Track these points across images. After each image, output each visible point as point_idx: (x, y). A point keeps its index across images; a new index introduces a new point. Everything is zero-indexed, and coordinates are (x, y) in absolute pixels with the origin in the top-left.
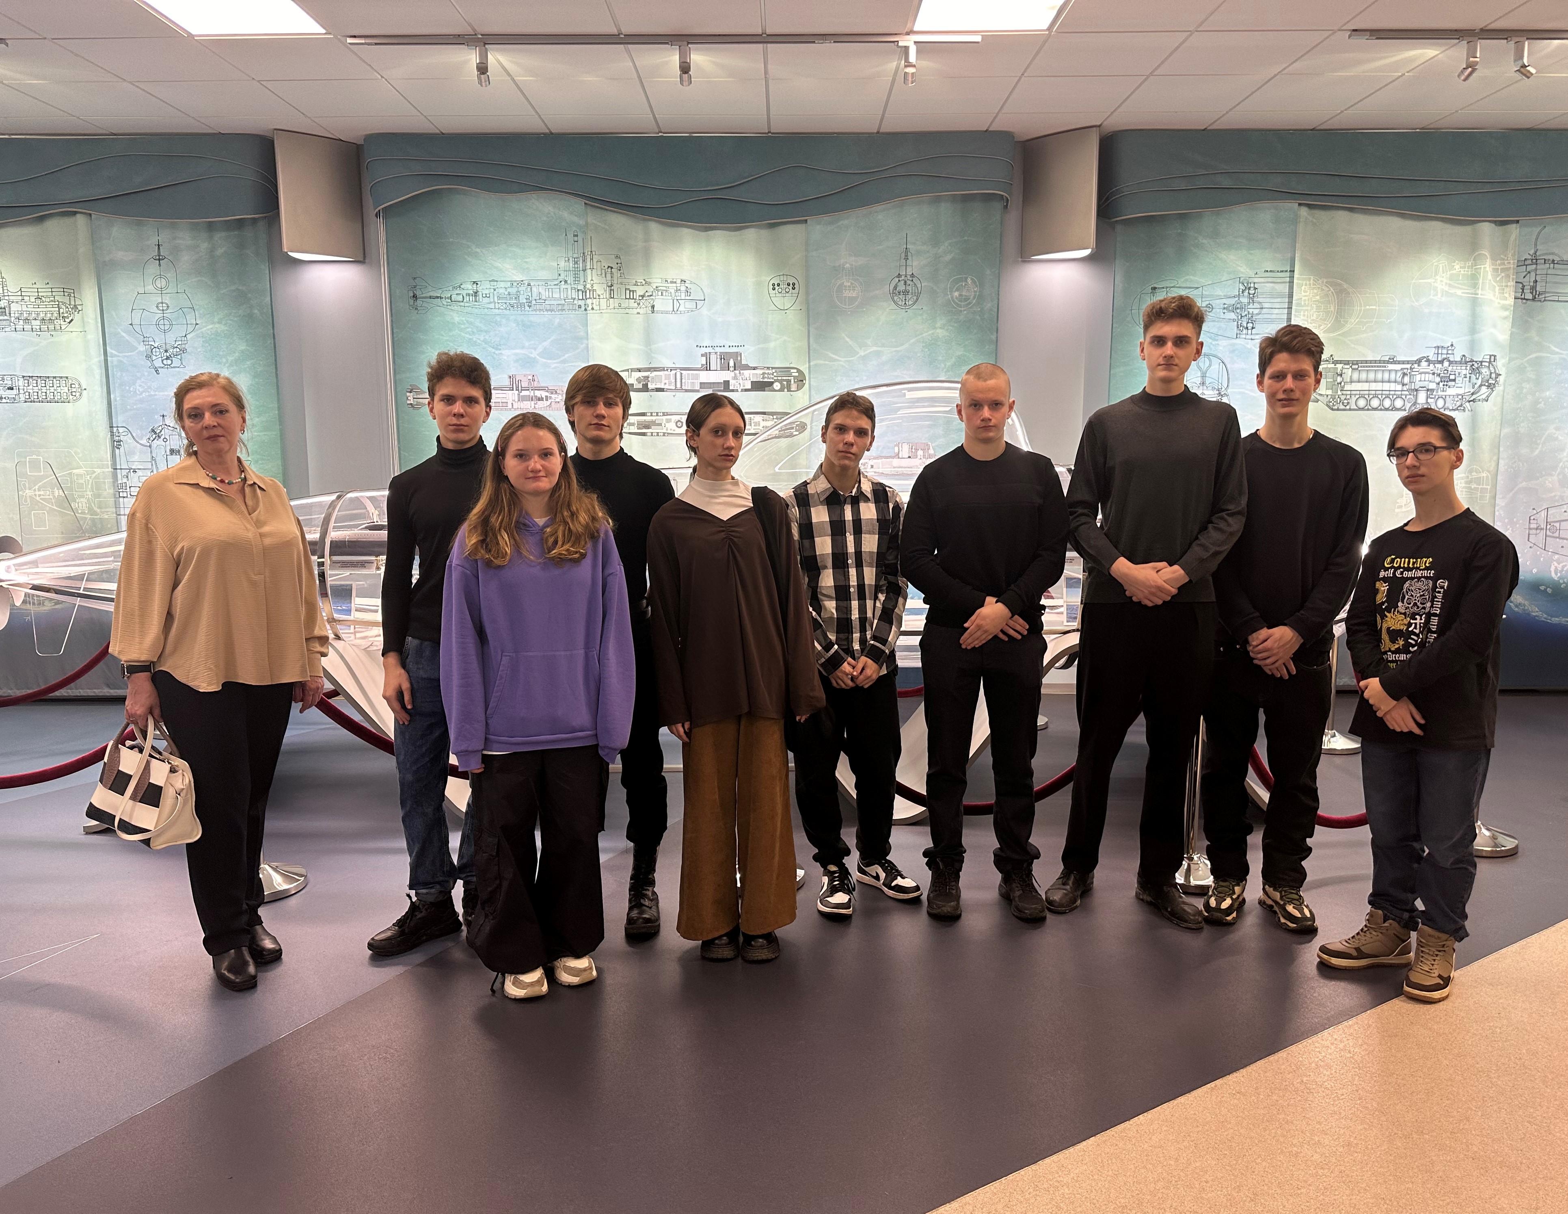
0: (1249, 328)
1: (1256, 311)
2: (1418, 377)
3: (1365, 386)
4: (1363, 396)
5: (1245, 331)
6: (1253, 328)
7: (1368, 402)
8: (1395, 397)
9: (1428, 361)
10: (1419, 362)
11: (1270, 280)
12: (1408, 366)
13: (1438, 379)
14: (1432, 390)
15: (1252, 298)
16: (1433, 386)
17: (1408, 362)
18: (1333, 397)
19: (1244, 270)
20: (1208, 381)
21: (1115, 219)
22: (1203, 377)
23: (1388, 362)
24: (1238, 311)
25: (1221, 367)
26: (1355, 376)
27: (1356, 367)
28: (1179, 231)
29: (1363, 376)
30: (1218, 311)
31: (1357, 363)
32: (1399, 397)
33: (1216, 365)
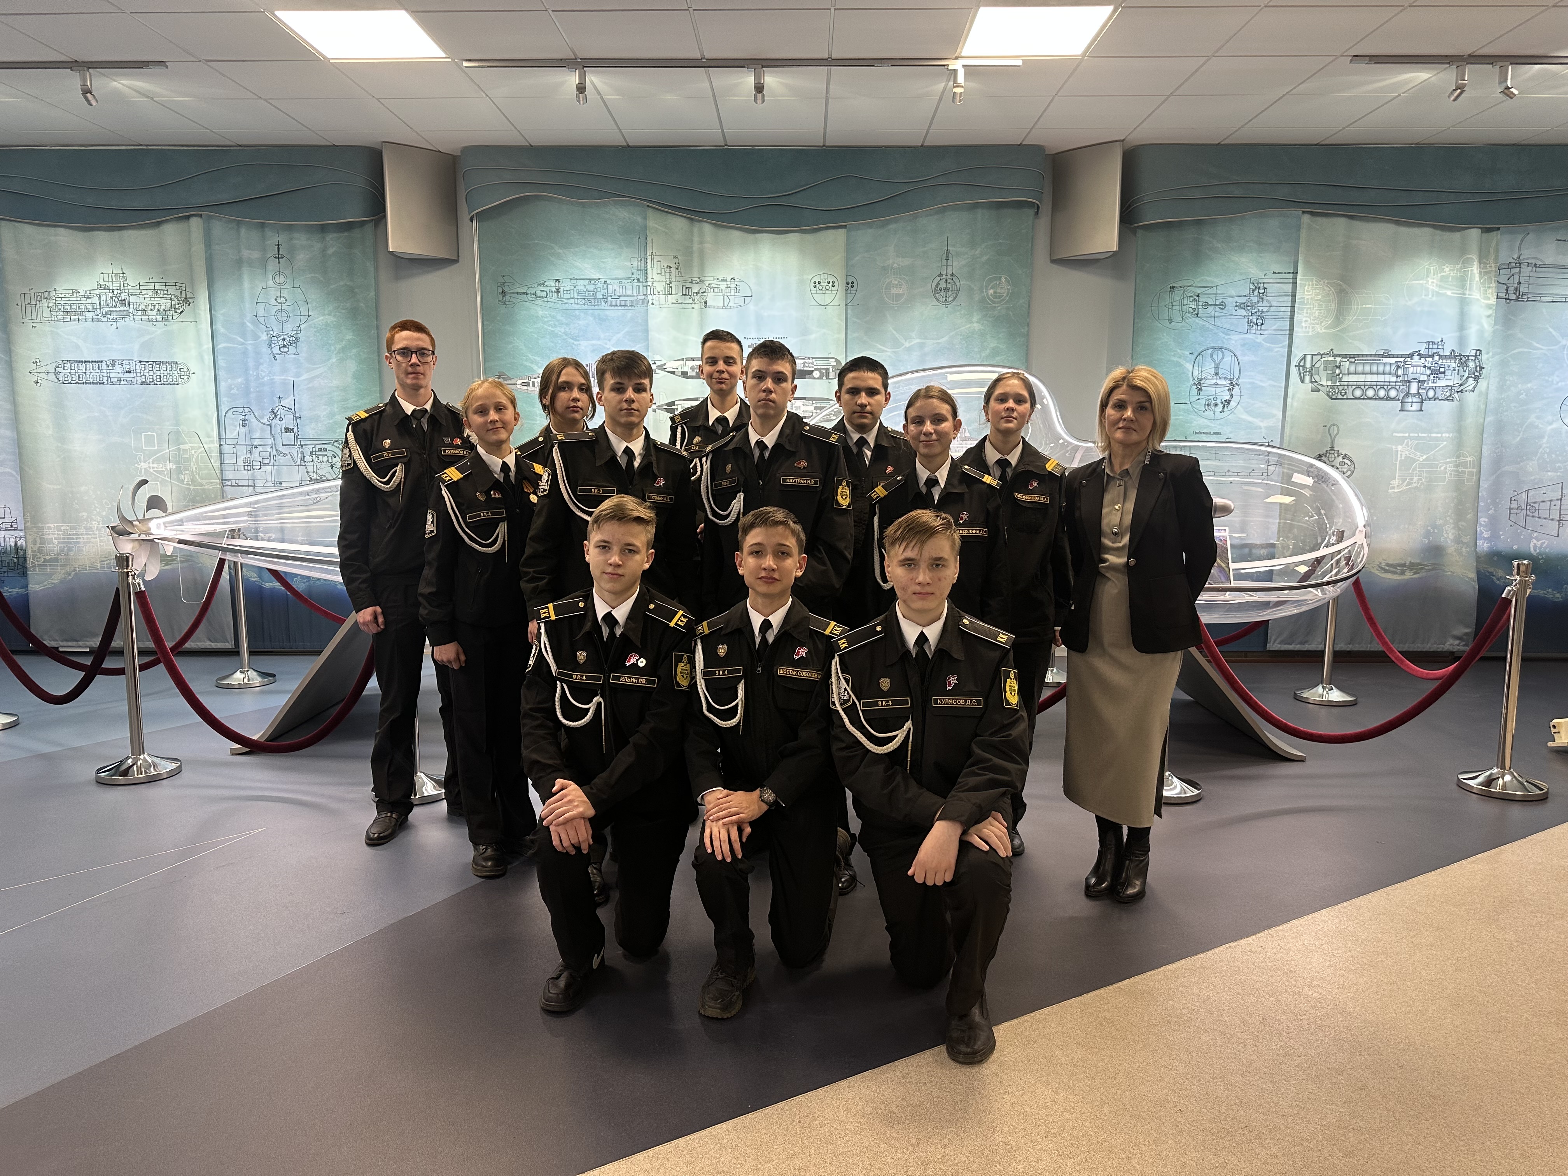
0: (1259, 324)
1: (1265, 309)
2: (1411, 370)
3: (1362, 378)
4: (1359, 387)
5: (1255, 327)
6: (1262, 324)
7: (1364, 392)
8: (1389, 387)
9: (1419, 355)
10: (1411, 356)
11: (1278, 280)
12: (1402, 360)
13: (1429, 372)
14: (1423, 382)
15: (1261, 297)
16: (1423, 378)
17: (1402, 356)
18: (1332, 387)
19: (1255, 272)
20: (1221, 372)
21: (1136, 225)
22: (1217, 368)
23: (1383, 356)
24: (1249, 308)
25: (1233, 359)
26: (1352, 368)
27: (1353, 360)
28: (1196, 236)
29: (1360, 368)
30: (1231, 309)
31: (1354, 356)
32: (1394, 387)
33: (1228, 358)
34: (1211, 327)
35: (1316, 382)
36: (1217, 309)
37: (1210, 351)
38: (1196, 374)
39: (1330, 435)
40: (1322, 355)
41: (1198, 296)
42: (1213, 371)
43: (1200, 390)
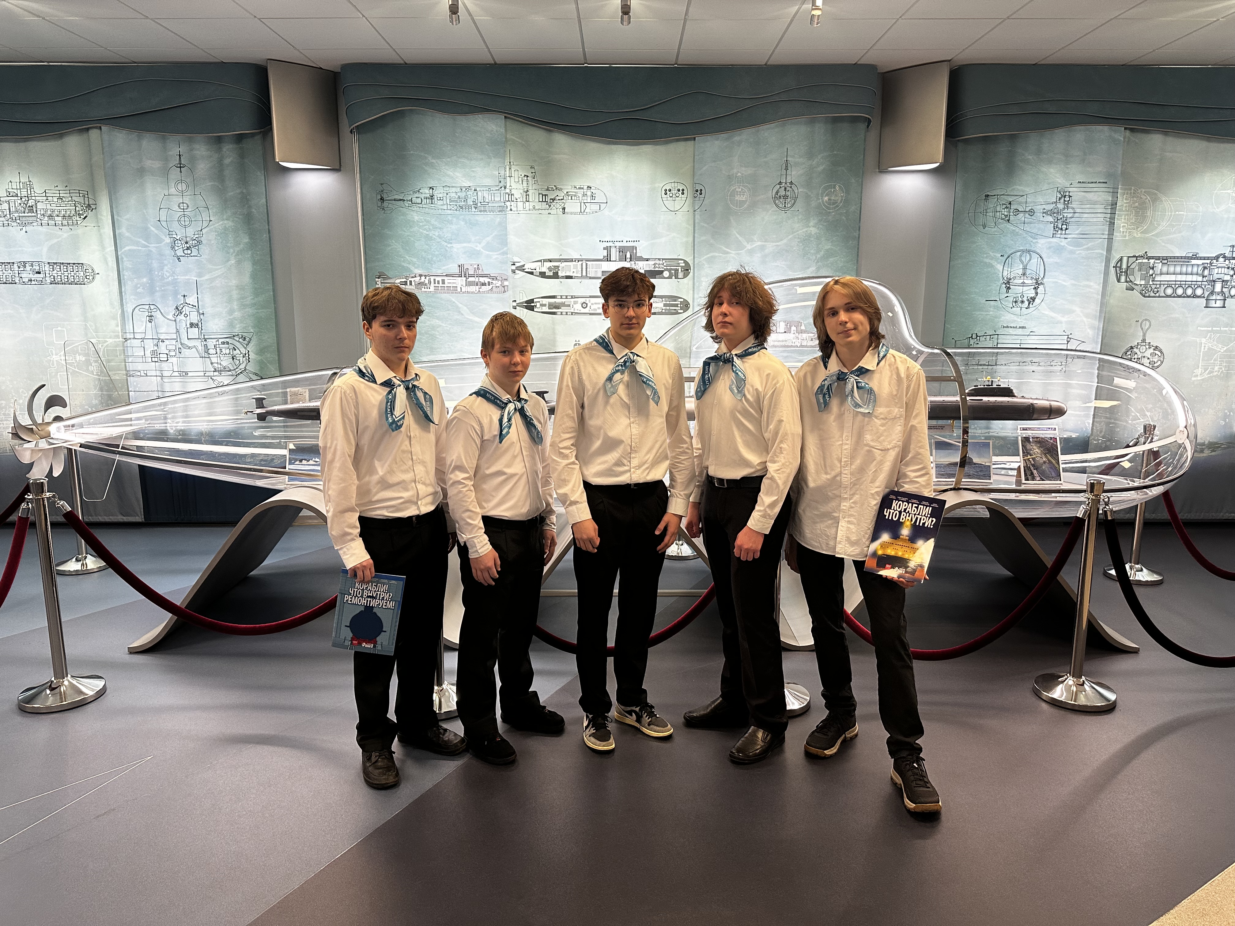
0: (1064, 229)
1: (1070, 215)
2: (1216, 271)
3: (1173, 278)
4: (1170, 286)
5: (1060, 232)
6: (1066, 229)
7: (1175, 291)
8: (1196, 286)
9: (1224, 257)
10: (1217, 258)
11: (1082, 189)
12: (1208, 261)
13: (1232, 272)
14: (1227, 281)
15: (1067, 205)
16: (1227, 278)
17: (1208, 258)
18: (1145, 286)
19: (1061, 181)
20: (1028, 272)
21: (958, 138)
22: (1025, 268)
23: (1192, 258)
24: (1055, 215)
25: (1039, 260)
26: (1165, 269)
27: (1166, 261)
28: (1010, 148)
29: (1172, 269)
30: (1039, 215)
31: (1166, 258)
32: (1199, 286)
33: (1035, 259)
34: (1020, 232)
35: (1131, 281)
36: (1027, 215)
37: (1019, 254)
38: (1005, 274)
39: (1142, 329)
40: (1137, 257)
41: (1010, 204)
42: (1020, 272)
43: (1009, 288)
